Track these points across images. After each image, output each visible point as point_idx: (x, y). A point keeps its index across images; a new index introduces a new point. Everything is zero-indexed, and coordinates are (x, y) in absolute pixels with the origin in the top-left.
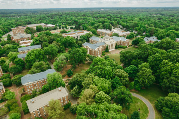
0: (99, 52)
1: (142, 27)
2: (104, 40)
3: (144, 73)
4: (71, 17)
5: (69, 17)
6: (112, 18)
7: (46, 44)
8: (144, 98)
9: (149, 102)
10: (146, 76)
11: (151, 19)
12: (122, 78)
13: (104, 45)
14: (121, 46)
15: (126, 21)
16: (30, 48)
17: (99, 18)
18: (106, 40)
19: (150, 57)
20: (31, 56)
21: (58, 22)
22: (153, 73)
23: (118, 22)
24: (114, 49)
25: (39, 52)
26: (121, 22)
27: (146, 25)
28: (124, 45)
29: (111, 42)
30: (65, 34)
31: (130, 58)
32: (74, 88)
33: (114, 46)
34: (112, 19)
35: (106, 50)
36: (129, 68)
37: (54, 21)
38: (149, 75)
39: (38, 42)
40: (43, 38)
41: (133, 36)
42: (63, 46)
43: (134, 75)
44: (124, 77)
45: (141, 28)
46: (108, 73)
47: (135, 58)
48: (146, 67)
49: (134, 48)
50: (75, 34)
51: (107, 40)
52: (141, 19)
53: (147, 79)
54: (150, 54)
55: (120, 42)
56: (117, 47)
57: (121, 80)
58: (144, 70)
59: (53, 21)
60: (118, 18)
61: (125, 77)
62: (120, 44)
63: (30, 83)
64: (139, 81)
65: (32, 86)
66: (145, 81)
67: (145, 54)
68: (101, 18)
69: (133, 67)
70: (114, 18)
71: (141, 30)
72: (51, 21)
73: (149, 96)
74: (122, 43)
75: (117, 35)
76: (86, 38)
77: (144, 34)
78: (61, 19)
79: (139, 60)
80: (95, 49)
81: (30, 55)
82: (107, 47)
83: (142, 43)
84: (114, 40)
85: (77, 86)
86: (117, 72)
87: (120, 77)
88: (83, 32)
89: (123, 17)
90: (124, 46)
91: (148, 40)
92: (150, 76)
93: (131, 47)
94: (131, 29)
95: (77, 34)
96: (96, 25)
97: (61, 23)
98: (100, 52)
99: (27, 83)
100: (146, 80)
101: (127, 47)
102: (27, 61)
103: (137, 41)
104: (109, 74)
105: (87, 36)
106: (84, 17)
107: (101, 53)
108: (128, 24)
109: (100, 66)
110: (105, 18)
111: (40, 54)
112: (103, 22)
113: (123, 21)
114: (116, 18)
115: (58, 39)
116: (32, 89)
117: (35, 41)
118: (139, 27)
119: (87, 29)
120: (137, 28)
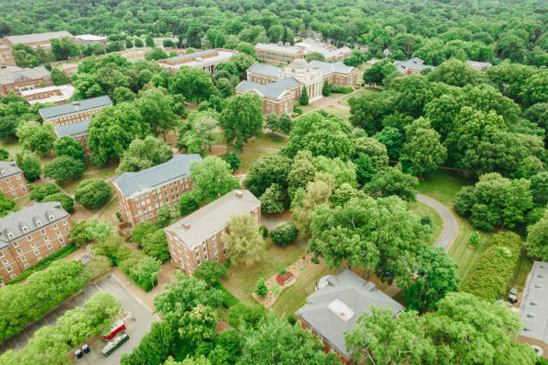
0: (286, 104)
1: (380, 33)
2: (293, 71)
3: (421, 142)
4: (150, 9)
5: (145, 10)
6: (283, 10)
7: (125, 92)
9: (439, 203)
10: (428, 146)
11: (394, 11)
12: (376, 157)
13: (295, 87)
14: (336, 87)
15: (328, 18)
16: (77, 108)
17: (241, 9)
18: (297, 70)
19: (428, 105)
20: (108, 125)
21: (112, 26)
22: (442, 140)
23: (307, 22)
24: (322, 97)
25: (127, 113)
26: (316, 22)
27: (386, 28)
28: (345, 84)
29: (312, 78)
30: (165, 62)
31: (379, 111)
32: (268, 191)
33: (319, 89)
34: (282, 13)
35: (303, 100)
36: (383, 134)
37: (98, 23)
38: (435, 145)
39: (97, 87)
41: (360, 59)
42: (181, 95)
43: (396, 150)
44: (378, 155)
45: (375, 37)
46: (342, 148)
47: (389, 112)
48: (424, 127)
49: (368, 91)
50: (194, 59)
51: (301, 70)
52: (368, 10)
53: (430, 153)
54: (429, 97)
55: (334, 77)
56: (328, 90)
57: (374, 161)
58: (423, 133)
59: (93, 24)
60: (300, 8)
61: (382, 154)
62: (334, 82)
63: (144, 191)
64: (413, 160)
65: (148, 201)
66: (428, 159)
67: (414, 98)
68: (247, 9)
69: (393, 131)
70: (289, 8)
71: (376, 43)
72: (84, 23)
73: (437, 193)
74: (339, 78)
75: (320, 58)
76: (236, 70)
77: (387, 52)
78: (120, 16)
79: (402, 115)
80: (279, 98)
81: (104, 123)
82: (304, 91)
83: (395, 76)
84: (318, 71)
85: (273, 185)
86: (361, 143)
87: (370, 154)
88: (217, 55)
89: (315, 7)
90: (346, 87)
91: (404, 68)
92: (437, 147)
93: (362, 89)
94: (349, 41)
95: (201, 59)
96: (246, 31)
97: (125, 28)
98: (289, 105)
99: (137, 193)
100: (430, 156)
101: (352, 90)
102: (97, 141)
103: (378, 72)
104: (345, 150)
105: (238, 65)
106: (193, 8)
107: (292, 107)
108: (336, 26)
109: (319, 133)
110: (263, 11)
112: (266, 23)
113: (320, 19)
114: (296, 11)
115: (156, 76)
116: (150, 209)
117: (87, 87)
118: (371, 33)
119: (224, 43)
120: (365, 36)
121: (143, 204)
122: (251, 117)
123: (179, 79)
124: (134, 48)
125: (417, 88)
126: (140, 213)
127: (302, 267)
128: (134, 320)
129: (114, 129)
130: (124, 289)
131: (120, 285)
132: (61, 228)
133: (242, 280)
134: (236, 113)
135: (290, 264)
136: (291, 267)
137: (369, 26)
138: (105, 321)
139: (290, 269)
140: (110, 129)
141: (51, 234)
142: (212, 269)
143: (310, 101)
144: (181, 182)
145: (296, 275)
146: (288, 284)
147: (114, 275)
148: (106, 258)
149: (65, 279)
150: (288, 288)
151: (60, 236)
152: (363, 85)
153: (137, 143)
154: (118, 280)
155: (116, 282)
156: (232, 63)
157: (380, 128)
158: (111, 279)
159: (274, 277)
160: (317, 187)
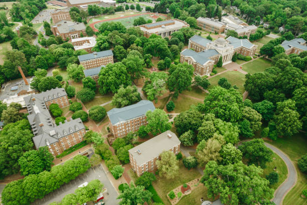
0: (208, 68)
1: (280, 15)
2: (216, 45)
3: (286, 117)
7: (120, 49)
8: (281, 152)
9: (288, 157)
10: (289, 122)
12: (253, 123)
13: (216, 55)
14: (243, 57)
16: (95, 56)
18: (219, 45)
19: (297, 91)
20: (109, 75)
22: (300, 118)
23: (232, 0)
24: (231, 62)
25: (120, 69)
26: (239, 1)
27: (286, 9)
28: (247, 55)
29: (227, 51)
30: (144, 27)
31: (263, 87)
32: (186, 134)
33: (230, 57)
35: (219, 64)
36: (262, 105)
38: (295, 121)
39: (106, 44)
40: (115, 38)
41: (261, 35)
42: (149, 54)
43: (269, 116)
44: (255, 121)
45: (276, 18)
46: (234, 115)
47: (270, 88)
48: (290, 108)
49: (262, 61)
50: (160, 26)
51: (221, 46)
53: (290, 126)
54: (299, 85)
55: (241, 49)
56: (236, 58)
57: (252, 124)
58: (288, 113)
61: (258, 121)
62: (241, 52)
63: (122, 122)
64: (278, 127)
65: (123, 127)
66: (287, 129)
67: (289, 83)
69: (269, 104)
71: (275, 22)
73: (289, 150)
74: (244, 51)
75: (235, 34)
76: (183, 38)
77: (281, 29)
80: (205, 64)
81: (107, 74)
82: (221, 58)
83: (281, 57)
84: (231, 45)
85: (190, 131)
86: (246, 112)
87: (251, 120)
88: (174, 23)
90: (248, 57)
91: (290, 47)
92: (296, 123)
93: (258, 58)
94: (257, 19)
95: (164, 26)
96: (193, 7)
99: (118, 123)
100: (289, 128)
101: (251, 59)
102: (103, 83)
103: (271, 50)
104: (236, 116)
105: (184, 34)
107: (211, 69)
109: (222, 103)
111: (122, 72)
112: (206, 1)
115: (138, 39)
116: (124, 130)
117: (102, 43)
118: (273, 15)
119: (179, 15)
120: (269, 16)
121: (121, 128)
122: (185, 83)
123: (149, 45)
124: (130, 9)
125: (293, 77)
126: (119, 132)
127: (196, 184)
128: (108, 194)
129: (111, 78)
130: (106, 175)
131: (104, 172)
132: (81, 133)
133: (163, 184)
134: (177, 79)
135: (190, 181)
136: (191, 182)
137: (273, 9)
138: (95, 195)
139: (189, 184)
140: (110, 78)
141: (76, 136)
142: (149, 179)
143: (223, 64)
144: (141, 118)
145: (192, 188)
146: (187, 193)
147: (102, 165)
148: (99, 156)
149: (80, 167)
150: (186, 196)
151: (80, 137)
152: (259, 56)
153: (122, 90)
154: (104, 168)
155: (102, 170)
156: (181, 33)
157: (262, 99)
158: (100, 167)
159: (180, 187)
160: (213, 143)
